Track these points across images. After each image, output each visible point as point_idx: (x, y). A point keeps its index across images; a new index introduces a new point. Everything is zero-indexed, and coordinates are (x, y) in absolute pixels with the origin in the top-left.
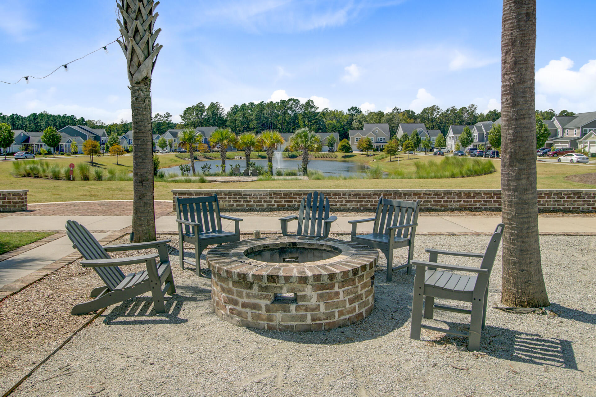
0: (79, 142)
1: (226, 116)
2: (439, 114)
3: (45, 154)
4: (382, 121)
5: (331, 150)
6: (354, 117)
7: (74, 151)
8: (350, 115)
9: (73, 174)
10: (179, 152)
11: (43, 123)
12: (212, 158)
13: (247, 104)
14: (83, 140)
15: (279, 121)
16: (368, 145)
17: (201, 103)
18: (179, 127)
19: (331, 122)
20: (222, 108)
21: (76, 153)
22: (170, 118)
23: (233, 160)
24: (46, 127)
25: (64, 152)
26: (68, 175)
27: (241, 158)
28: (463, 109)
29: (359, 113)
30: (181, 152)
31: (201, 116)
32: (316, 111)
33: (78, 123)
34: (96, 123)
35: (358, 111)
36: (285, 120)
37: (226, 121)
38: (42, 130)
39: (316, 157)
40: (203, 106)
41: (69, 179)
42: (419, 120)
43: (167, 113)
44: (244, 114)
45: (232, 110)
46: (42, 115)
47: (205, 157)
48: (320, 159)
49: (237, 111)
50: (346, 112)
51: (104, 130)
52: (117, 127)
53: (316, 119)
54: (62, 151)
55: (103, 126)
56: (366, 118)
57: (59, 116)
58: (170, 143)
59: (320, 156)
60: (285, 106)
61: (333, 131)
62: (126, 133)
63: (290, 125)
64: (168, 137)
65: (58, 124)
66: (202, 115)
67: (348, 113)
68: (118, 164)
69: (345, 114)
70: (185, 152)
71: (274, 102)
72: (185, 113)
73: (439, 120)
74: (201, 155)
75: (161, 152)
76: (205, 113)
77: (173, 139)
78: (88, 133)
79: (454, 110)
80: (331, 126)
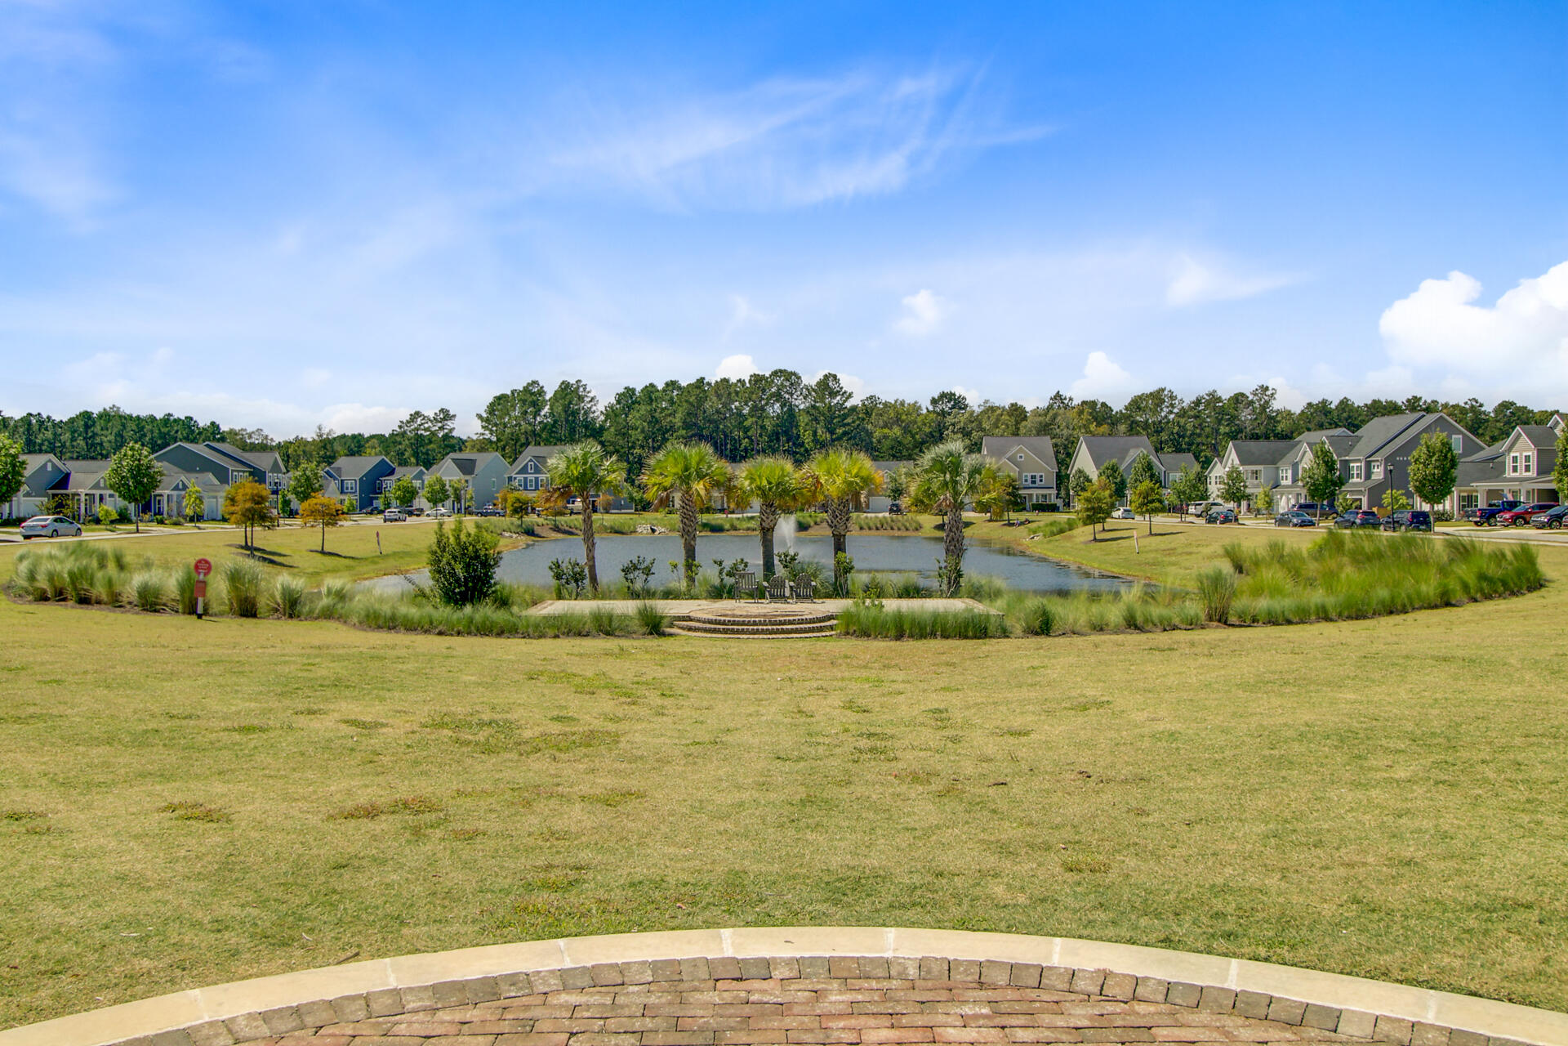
0: (208, 486)
1: (602, 418)
2: (1176, 410)
3: (112, 522)
4: (1022, 431)
5: (896, 509)
6: (949, 419)
7: (192, 514)
8: (938, 414)
9: (204, 595)
10: (477, 514)
11: (108, 438)
12: (574, 530)
13: (660, 387)
14: (216, 482)
15: (746, 430)
16: (1009, 494)
17: (534, 383)
18: (473, 446)
19: (886, 431)
20: (591, 395)
21: (197, 518)
22: (449, 423)
23: (633, 535)
24: (118, 448)
25: (165, 516)
26: (187, 595)
27: (653, 531)
28: (1238, 398)
29: (961, 408)
30: (482, 514)
31: (535, 418)
32: (848, 404)
33: (203, 437)
34: (250, 437)
35: (958, 403)
36: (763, 427)
37: (602, 429)
38: (106, 457)
39: (861, 528)
40: (541, 392)
41: (191, 610)
42: (1122, 428)
43: (442, 410)
44: (652, 412)
45: (619, 402)
46: (106, 416)
47: (557, 529)
48: (874, 532)
49: (633, 403)
50: (925, 405)
51: (277, 455)
52: (307, 449)
53: (848, 424)
54: (160, 513)
55: (266, 445)
56: (980, 423)
57: (153, 419)
58: (456, 490)
59: (871, 524)
60: (764, 391)
61: (894, 456)
62: (330, 464)
63: (778, 440)
64: (447, 472)
65: (147, 439)
66: (537, 413)
67: (931, 408)
68: (323, 552)
69: (925, 411)
70: (494, 514)
71: (733, 380)
72: (492, 408)
73: (1177, 428)
74: (545, 522)
75: (428, 515)
76: (547, 409)
77: (464, 477)
78: (233, 462)
79: (1214, 398)
80: (887, 443)
